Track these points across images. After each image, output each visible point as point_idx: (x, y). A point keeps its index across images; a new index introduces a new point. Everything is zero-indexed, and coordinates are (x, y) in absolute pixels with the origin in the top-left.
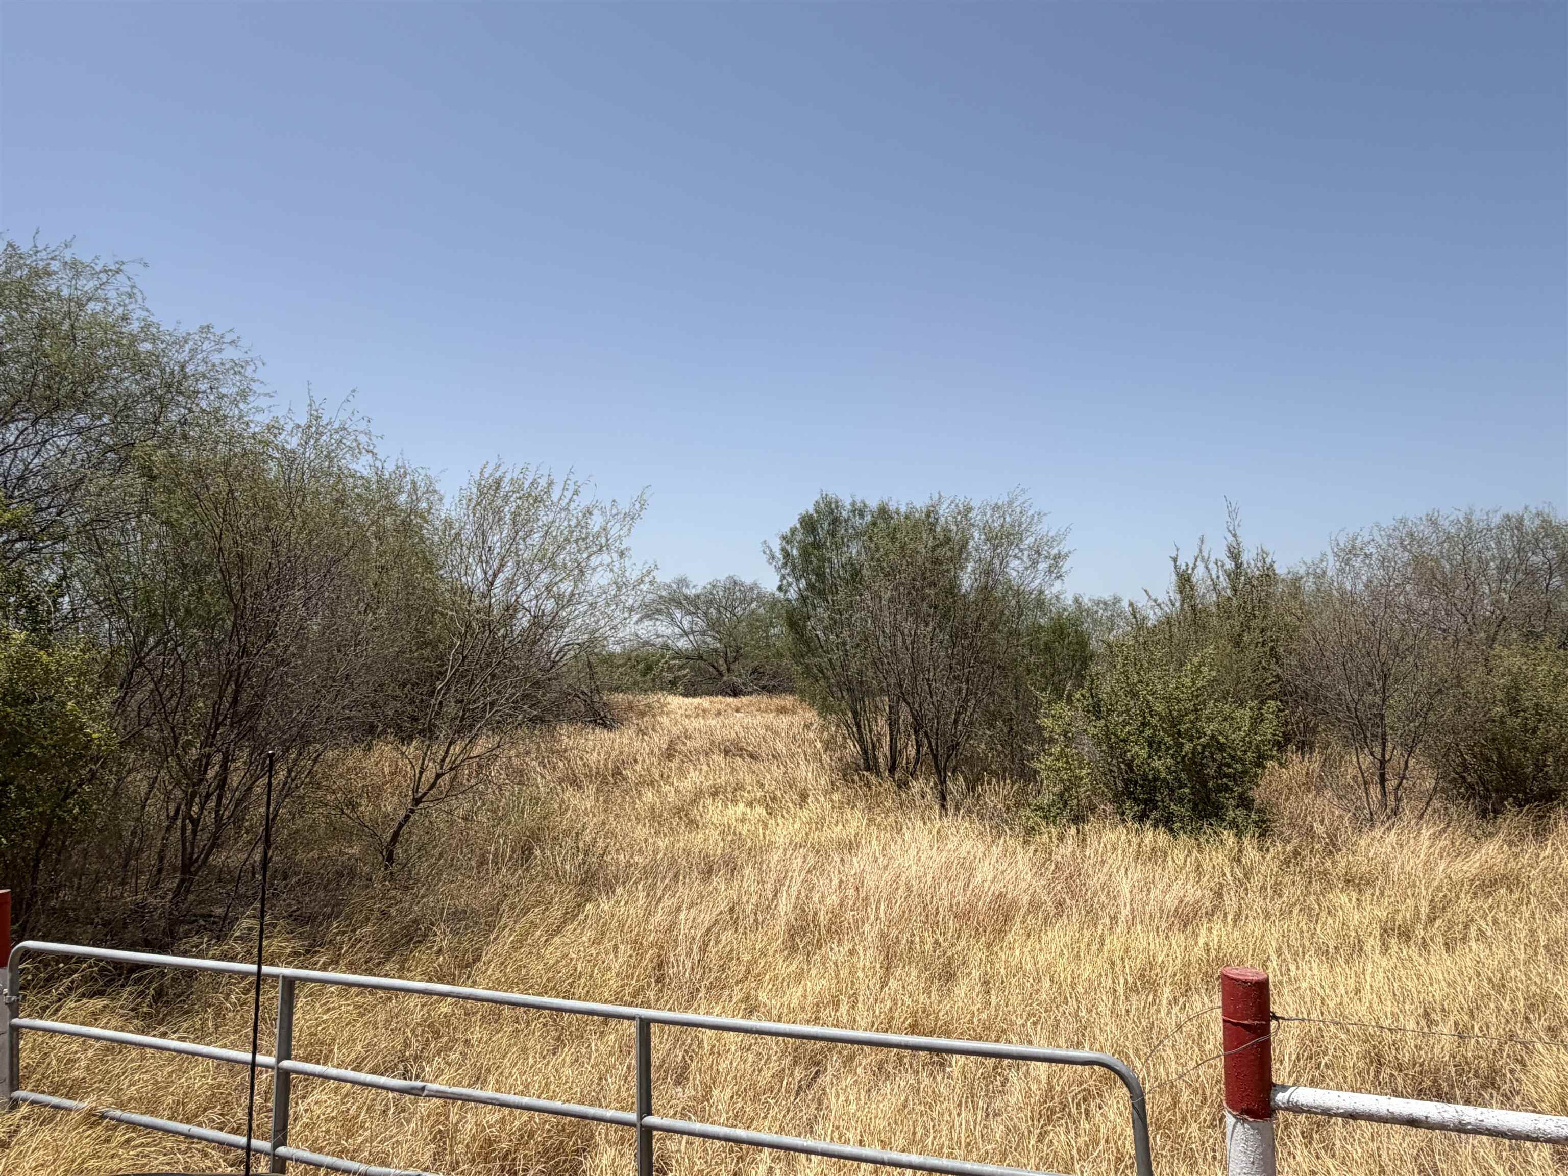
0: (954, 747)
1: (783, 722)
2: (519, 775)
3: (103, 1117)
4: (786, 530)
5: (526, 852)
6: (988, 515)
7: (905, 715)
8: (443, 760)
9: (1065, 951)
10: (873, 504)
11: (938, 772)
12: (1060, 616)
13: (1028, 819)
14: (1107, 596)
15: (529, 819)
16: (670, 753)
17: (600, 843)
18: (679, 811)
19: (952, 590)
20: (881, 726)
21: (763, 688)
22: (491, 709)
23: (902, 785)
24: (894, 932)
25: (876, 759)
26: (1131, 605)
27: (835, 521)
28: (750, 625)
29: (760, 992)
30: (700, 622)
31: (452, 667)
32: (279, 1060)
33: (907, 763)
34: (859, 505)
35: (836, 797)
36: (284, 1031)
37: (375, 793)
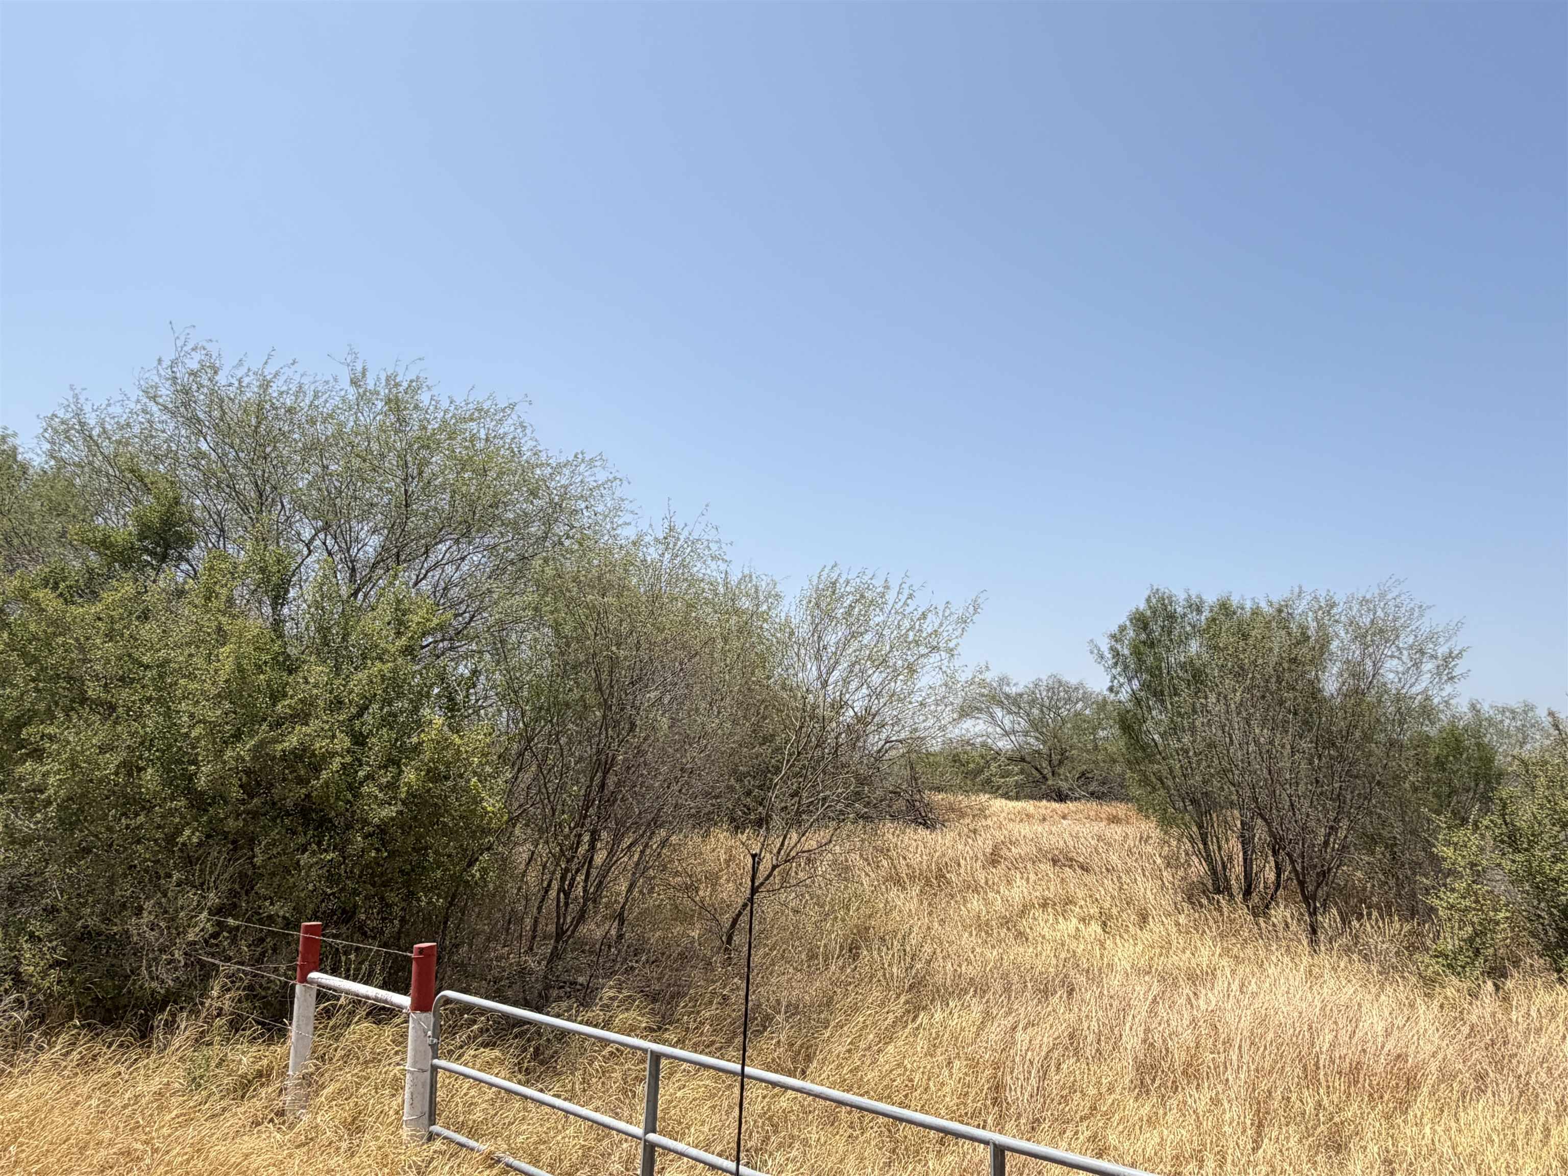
0: (1324, 874)
1: (1116, 832)
2: (844, 871)
3: (499, 1161)
4: (1114, 629)
5: (853, 951)
6: (1355, 610)
7: (1260, 833)
8: (779, 852)
9: (1495, 1137)
10: (1211, 598)
11: (1306, 899)
12: (1454, 727)
13: (1427, 967)
14: (1514, 703)
15: (854, 917)
16: (994, 859)
17: (928, 949)
18: (1006, 922)
19: (1314, 693)
20: (1234, 845)
21: (1092, 794)
22: (823, 805)
23: (1261, 911)
24: (1264, 1085)
25: (1227, 880)
26: (1551, 714)
27: (1171, 617)
28: (1076, 727)
29: (1109, 1131)
30: (1023, 722)
31: (788, 761)
32: (646, 1133)
33: (1265, 888)
34: (1194, 599)
35: (1182, 919)
36: (650, 1104)
37: (713, 879)
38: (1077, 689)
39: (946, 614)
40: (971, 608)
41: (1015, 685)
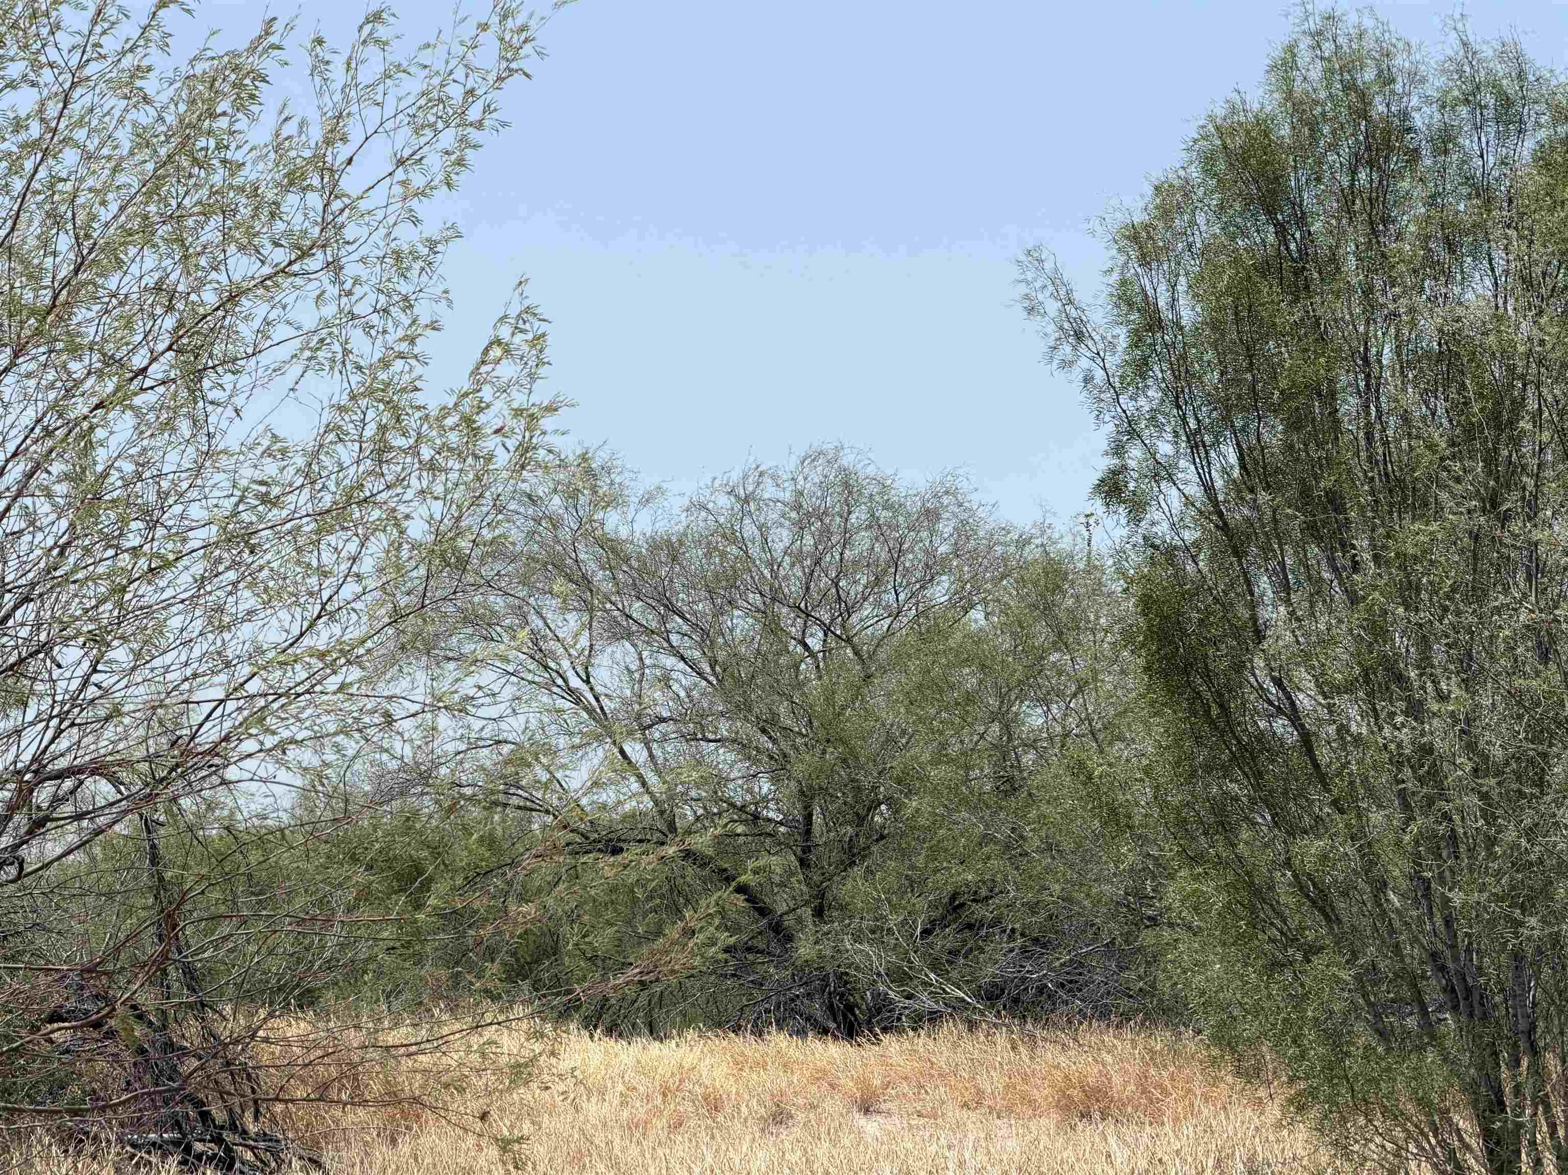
10: (1562, 68)
21: (993, 994)
30: (681, 675)
38: (931, 515)
39: (366, 75)
40: (490, 43)
41: (646, 500)
